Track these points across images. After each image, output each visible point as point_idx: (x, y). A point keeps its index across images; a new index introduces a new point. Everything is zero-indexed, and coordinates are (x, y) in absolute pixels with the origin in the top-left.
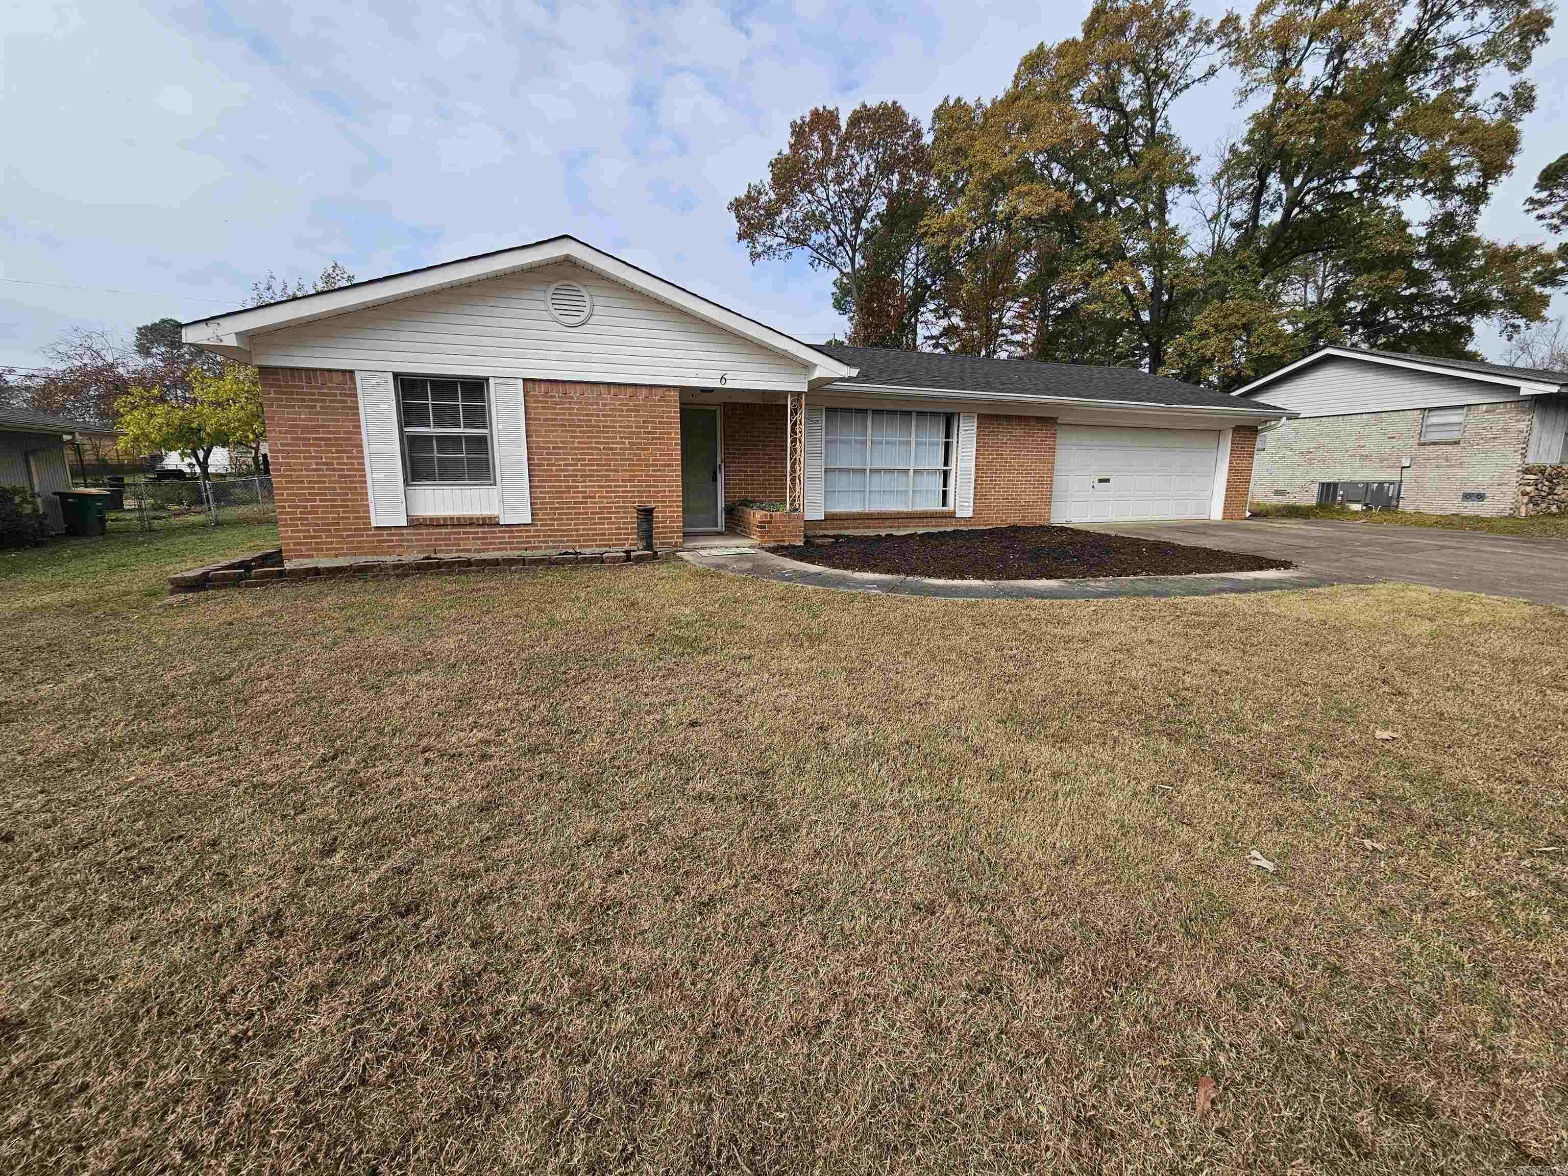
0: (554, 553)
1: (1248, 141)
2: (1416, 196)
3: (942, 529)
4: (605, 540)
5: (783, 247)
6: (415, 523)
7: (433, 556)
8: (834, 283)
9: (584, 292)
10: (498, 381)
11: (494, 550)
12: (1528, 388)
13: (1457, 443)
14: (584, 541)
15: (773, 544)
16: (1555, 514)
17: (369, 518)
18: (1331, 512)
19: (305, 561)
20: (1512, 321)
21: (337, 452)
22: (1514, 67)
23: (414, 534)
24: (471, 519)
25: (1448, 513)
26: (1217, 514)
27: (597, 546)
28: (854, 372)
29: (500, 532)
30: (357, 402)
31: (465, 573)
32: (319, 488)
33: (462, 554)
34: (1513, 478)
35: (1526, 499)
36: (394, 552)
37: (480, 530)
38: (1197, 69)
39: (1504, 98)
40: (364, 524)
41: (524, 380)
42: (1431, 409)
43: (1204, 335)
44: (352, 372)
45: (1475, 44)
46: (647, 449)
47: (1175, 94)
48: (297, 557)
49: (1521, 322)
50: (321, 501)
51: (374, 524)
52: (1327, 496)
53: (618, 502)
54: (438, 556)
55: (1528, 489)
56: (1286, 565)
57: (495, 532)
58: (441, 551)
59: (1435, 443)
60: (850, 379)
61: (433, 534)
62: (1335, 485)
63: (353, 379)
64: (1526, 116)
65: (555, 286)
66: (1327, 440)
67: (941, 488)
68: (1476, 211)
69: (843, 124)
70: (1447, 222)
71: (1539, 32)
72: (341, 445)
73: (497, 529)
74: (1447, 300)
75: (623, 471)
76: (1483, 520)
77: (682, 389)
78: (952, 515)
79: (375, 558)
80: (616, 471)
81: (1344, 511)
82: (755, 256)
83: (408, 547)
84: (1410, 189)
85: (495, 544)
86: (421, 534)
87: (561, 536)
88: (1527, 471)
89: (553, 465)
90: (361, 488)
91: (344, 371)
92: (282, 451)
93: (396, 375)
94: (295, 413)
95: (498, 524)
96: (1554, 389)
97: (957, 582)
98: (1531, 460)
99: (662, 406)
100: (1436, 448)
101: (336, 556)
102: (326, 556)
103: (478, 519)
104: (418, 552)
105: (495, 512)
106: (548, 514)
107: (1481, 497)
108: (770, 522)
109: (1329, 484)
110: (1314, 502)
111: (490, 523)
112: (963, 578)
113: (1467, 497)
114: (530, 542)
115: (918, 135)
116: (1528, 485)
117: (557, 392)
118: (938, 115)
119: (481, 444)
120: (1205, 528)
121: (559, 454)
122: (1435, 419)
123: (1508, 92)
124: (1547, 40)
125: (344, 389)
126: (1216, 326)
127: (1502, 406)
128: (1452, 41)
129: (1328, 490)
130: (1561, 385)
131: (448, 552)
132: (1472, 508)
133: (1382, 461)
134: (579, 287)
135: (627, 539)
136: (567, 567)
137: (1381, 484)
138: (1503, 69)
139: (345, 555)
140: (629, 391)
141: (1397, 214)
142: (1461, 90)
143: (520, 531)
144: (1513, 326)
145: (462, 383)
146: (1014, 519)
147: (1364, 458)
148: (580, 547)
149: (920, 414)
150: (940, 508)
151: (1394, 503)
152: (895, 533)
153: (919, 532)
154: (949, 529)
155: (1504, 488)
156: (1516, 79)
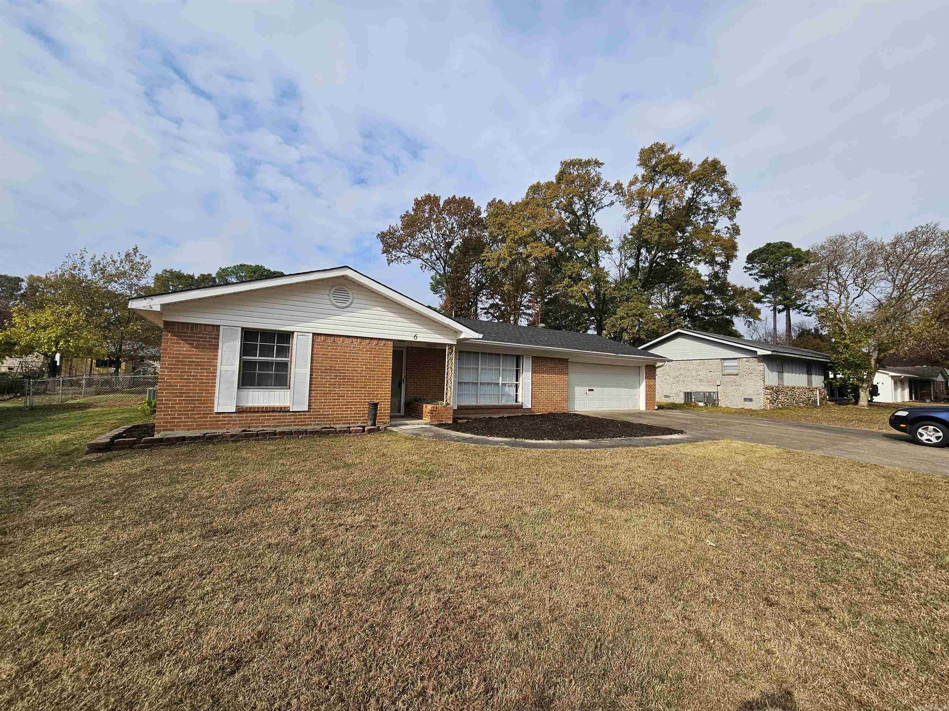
0: (318, 428)
1: (631, 234)
2: (702, 264)
3: (516, 415)
4: (348, 420)
5: (406, 258)
6: (240, 411)
7: (248, 429)
8: (432, 278)
9: (349, 292)
10: (299, 334)
11: (285, 426)
12: (760, 352)
13: (737, 375)
14: (336, 420)
15: (437, 423)
16: (781, 409)
17: (213, 407)
18: (691, 406)
19: (169, 432)
20: (748, 319)
21: (201, 369)
22: (731, 219)
23: (238, 417)
24: (273, 408)
25: (740, 407)
26: (642, 407)
27: (343, 424)
28: (481, 336)
29: (289, 415)
30: (218, 342)
31: (272, 439)
32: (186, 390)
33: (265, 429)
34: (762, 391)
35: (768, 401)
36: (224, 428)
37: (278, 414)
38: (606, 201)
39: (729, 229)
40: (210, 410)
41: (313, 333)
42: (724, 359)
43: (622, 318)
44: (219, 326)
45: (715, 206)
46: (375, 371)
47: (598, 210)
48: (164, 430)
49: (751, 320)
50: (186, 397)
51: (215, 411)
52: (688, 399)
53: (357, 399)
54: (250, 429)
55: (769, 397)
56: (681, 432)
57: (286, 416)
58: (252, 427)
59: (729, 375)
60: (478, 339)
61: (250, 417)
62: (691, 393)
63: (218, 330)
64: (738, 237)
65: (335, 288)
66: (684, 371)
67: (515, 393)
68: (727, 273)
69: (441, 203)
70: (716, 275)
71: (737, 207)
72: (204, 366)
73: (287, 414)
74: (720, 308)
75: (361, 382)
76: (754, 411)
77: (394, 341)
78: (520, 407)
79: (213, 431)
80: (357, 382)
81: (696, 406)
82: (390, 261)
83: (234, 424)
84: (700, 261)
85: (285, 422)
86: (242, 417)
87: (323, 418)
88: (767, 388)
89: (324, 378)
90: (212, 390)
91: (213, 326)
92: (168, 368)
93: (243, 329)
94: (181, 347)
95: (289, 411)
96: (770, 353)
97: (541, 441)
98: (767, 383)
99: (384, 349)
100: (730, 376)
101: (188, 430)
102: (182, 430)
103: (277, 408)
104: (239, 427)
105: (287, 404)
106: (317, 405)
107: (751, 400)
108: (435, 411)
109: (688, 393)
110: (682, 401)
111: (284, 410)
112: (543, 440)
113: (745, 400)
114: (305, 421)
115: (478, 212)
116: (768, 394)
117: (330, 340)
118: (490, 205)
119: (284, 366)
120: (640, 414)
121: (327, 373)
122: (726, 363)
123: (730, 227)
124: (740, 210)
125: (212, 335)
126: (627, 314)
127: (751, 359)
128: (705, 204)
129: (688, 395)
130: (772, 351)
131: (256, 427)
132: (748, 406)
133: (708, 382)
134: (348, 290)
135: (360, 420)
136: (331, 435)
137: (710, 393)
138: (727, 219)
139: (194, 429)
140: (368, 341)
141: (696, 271)
142: (712, 223)
143: (301, 415)
144: (749, 321)
145: (278, 334)
146: (551, 410)
147: (701, 380)
148: (334, 424)
149: (504, 355)
150: (515, 403)
151: (717, 402)
152: (493, 417)
153: (505, 416)
154: (520, 414)
155: (760, 397)
156: (732, 223)
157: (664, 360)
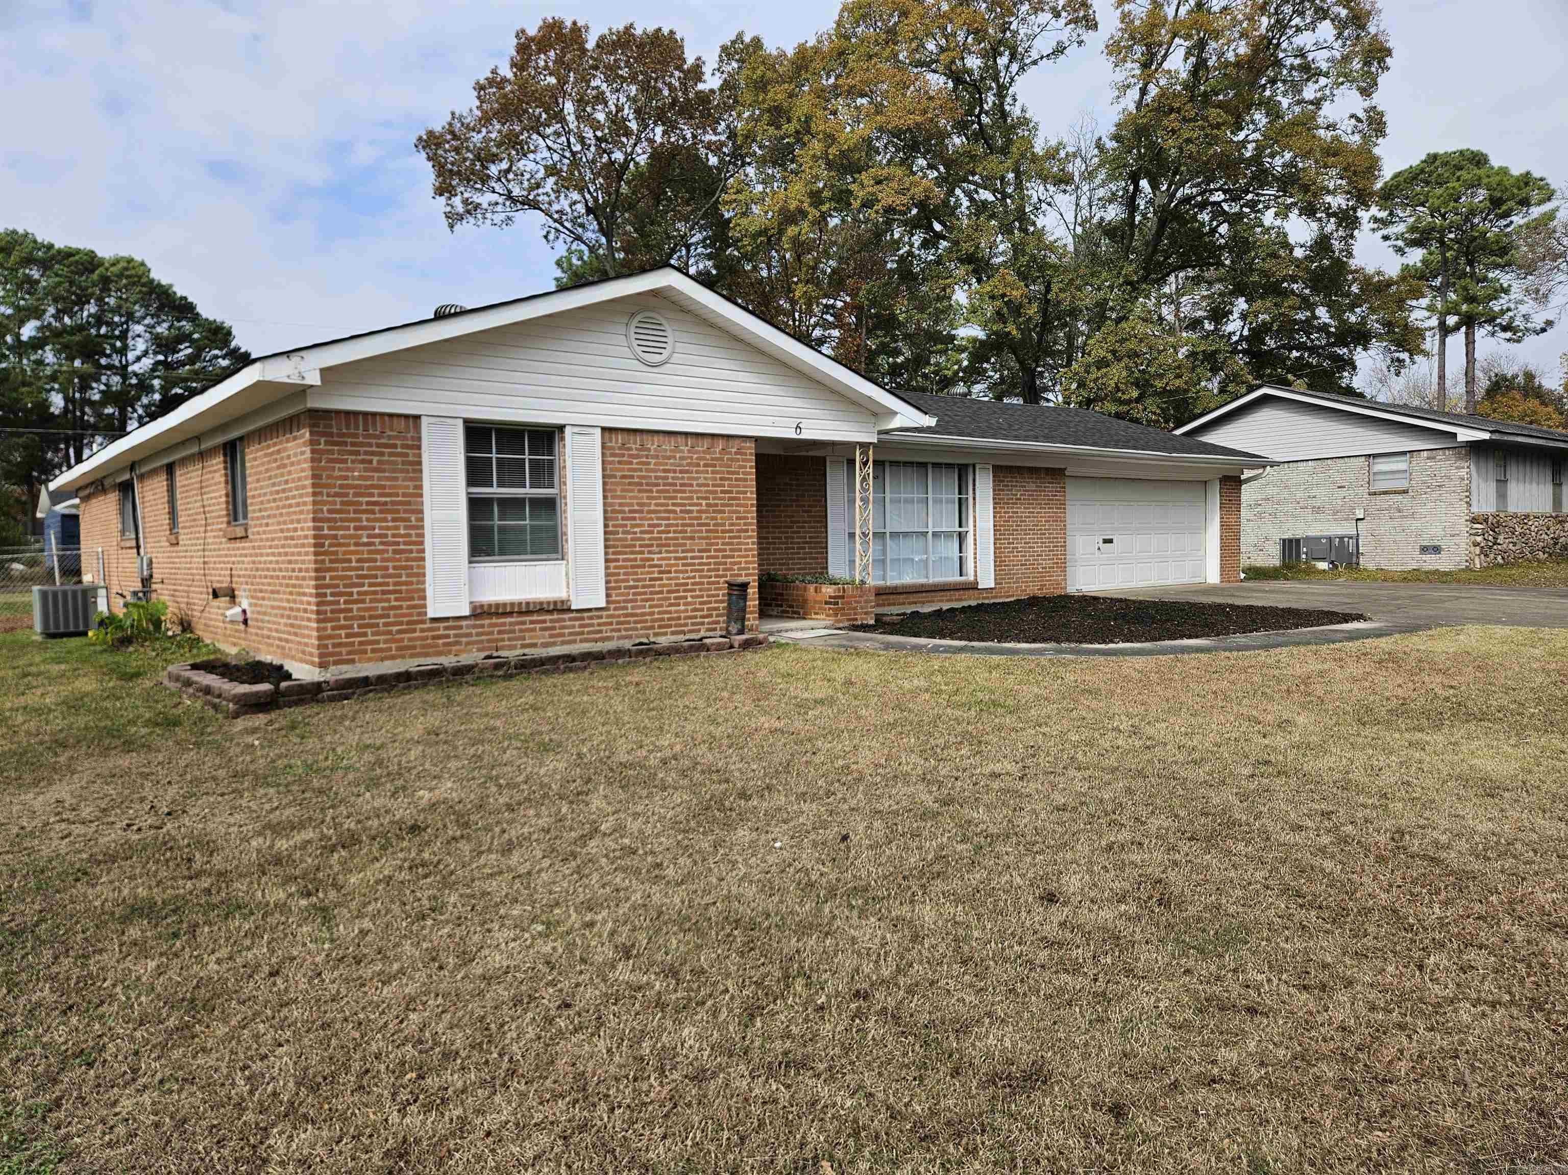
0: (627, 644)
1: (1116, 138)
2: (1294, 215)
3: (966, 604)
4: (681, 625)
6: (480, 612)
7: (495, 654)
9: (666, 326)
10: (576, 430)
11: (563, 643)
12: (1465, 435)
13: (1405, 492)
14: (660, 627)
15: (846, 624)
16: (1501, 566)
17: (425, 606)
18: (1300, 571)
19: (344, 667)
20: (1397, 355)
21: (394, 520)
22: (1366, 92)
23: (475, 627)
24: (541, 603)
25: (1410, 568)
26: (1213, 576)
27: (673, 633)
28: (930, 421)
29: (571, 619)
30: (420, 456)
31: (571, 670)
32: (369, 569)
33: (526, 651)
34: (1463, 527)
35: (1477, 550)
36: (450, 652)
37: (548, 617)
38: (1043, 44)
39: (1359, 120)
40: (419, 614)
41: (604, 429)
42: (1375, 456)
43: (1102, 364)
44: (417, 418)
45: (1321, 59)
46: (723, 512)
47: (1022, 69)
48: (336, 663)
49: (1405, 356)
50: (370, 585)
51: (431, 614)
52: (1290, 556)
53: (694, 577)
54: (500, 653)
55: (1479, 539)
57: (564, 620)
58: (503, 648)
59: (1385, 493)
61: (495, 625)
62: (1298, 541)
63: (418, 428)
64: (1380, 140)
65: (639, 318)
66: (1276, 490)
67: (957, 554)
68: (1352, 236)
69: (590, 45)
70: (1322, 244)
71: (1381, 60)
72: (398, 512)
73: (566, 616)
74: (1324, 328)
75: (700, 538)
76: (1446, 574)
77: (757, 440)
78: (973, 587)
79: (429, 660)
80: (692, 538)
81: (1311, 571)
82: (453, 219)
83: (468, 644)
84: (1289, 208)
85: (563, 635)
86: (482, 626)
87: (636, 622)
88: (1474, 520)
89: (628, 533)
90: (419, 567)
91: (407, 417)
92: (329, 520)
93: (466, 421)
94: (348, 469)
95: (569, 610)
96: (1486, 436)
98: (1475, 509)
99: (738, 460)
100: (1387, 497)
101: (382, 660)
102: (370, 660)
103: (549, 603)
104: (479, 650)
105: (563, 595)
106: (622, 594)
107: (1436, 550)
108: (843, 597)
109: (1290, 541)
110: (1276, 562)
111: (560, 608)
113: (1424, 549)
114: (600, 632)
116: (1476, 535)
117: (634, 444)
118: (727, 52)
119: (548, 506)
121: (634, 519)
122: (1382, 466)
123: (1361, 115)
124: (1388, 69)
125: (405, 438)
126: (1114, 352)
127: (1441, 452)
128: (1301, 53)
129: (1290, 546)
130: (1491, 432)
131: (511, 648)
132: (1431, 562)
133: (1334, 514)
134: (663, 322)
135: (703, 624)
137: (1341, 538)
138: (1355, 94)
139: (393, 658)
140: (706, 443)
141: (1283, 235)
142: (1312, 103)
143: (591, 618)
144: (1398, 360)
145: (529, 431)
146: (1033, 589)
147: (1317, 510)
148: (656, 635)
149: (936, 465)
150: (958, 579)
151: (1354, 559)
152: (921, 610)
153: (945, 608)
154: (973, 603)
155: (1457, 540)
156: (1367, 104)
157: (1260, 462)
